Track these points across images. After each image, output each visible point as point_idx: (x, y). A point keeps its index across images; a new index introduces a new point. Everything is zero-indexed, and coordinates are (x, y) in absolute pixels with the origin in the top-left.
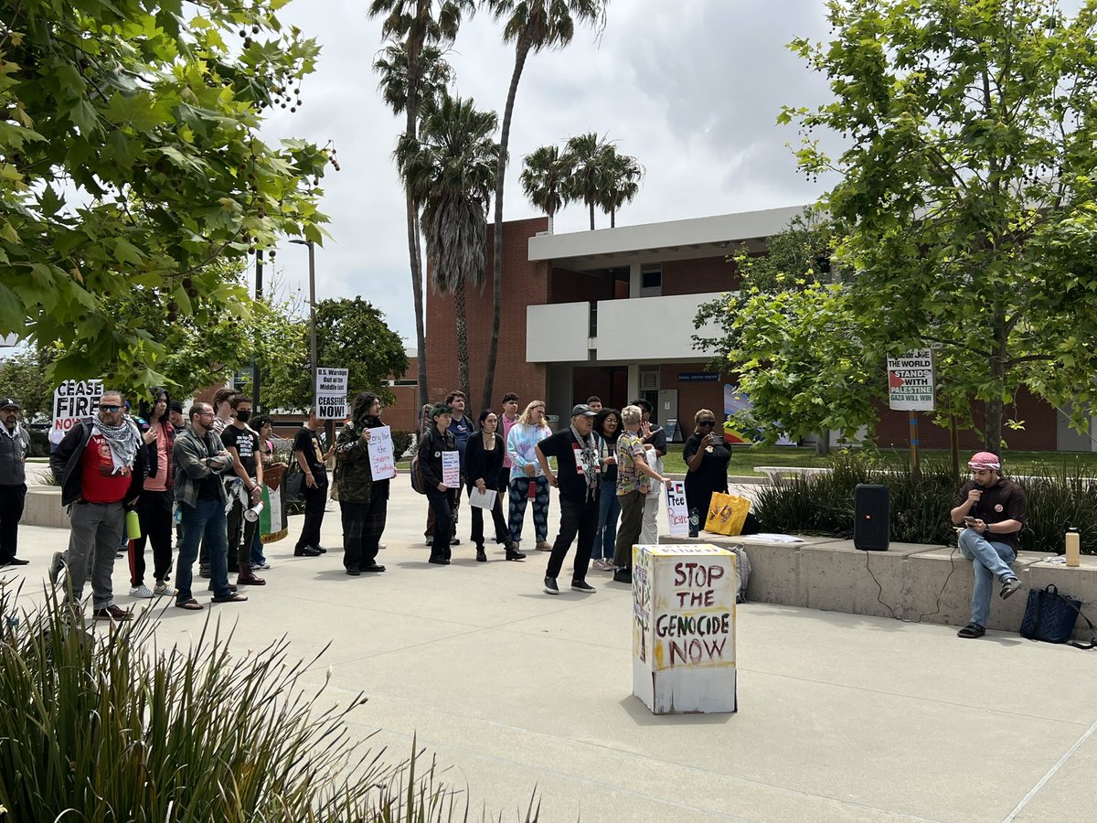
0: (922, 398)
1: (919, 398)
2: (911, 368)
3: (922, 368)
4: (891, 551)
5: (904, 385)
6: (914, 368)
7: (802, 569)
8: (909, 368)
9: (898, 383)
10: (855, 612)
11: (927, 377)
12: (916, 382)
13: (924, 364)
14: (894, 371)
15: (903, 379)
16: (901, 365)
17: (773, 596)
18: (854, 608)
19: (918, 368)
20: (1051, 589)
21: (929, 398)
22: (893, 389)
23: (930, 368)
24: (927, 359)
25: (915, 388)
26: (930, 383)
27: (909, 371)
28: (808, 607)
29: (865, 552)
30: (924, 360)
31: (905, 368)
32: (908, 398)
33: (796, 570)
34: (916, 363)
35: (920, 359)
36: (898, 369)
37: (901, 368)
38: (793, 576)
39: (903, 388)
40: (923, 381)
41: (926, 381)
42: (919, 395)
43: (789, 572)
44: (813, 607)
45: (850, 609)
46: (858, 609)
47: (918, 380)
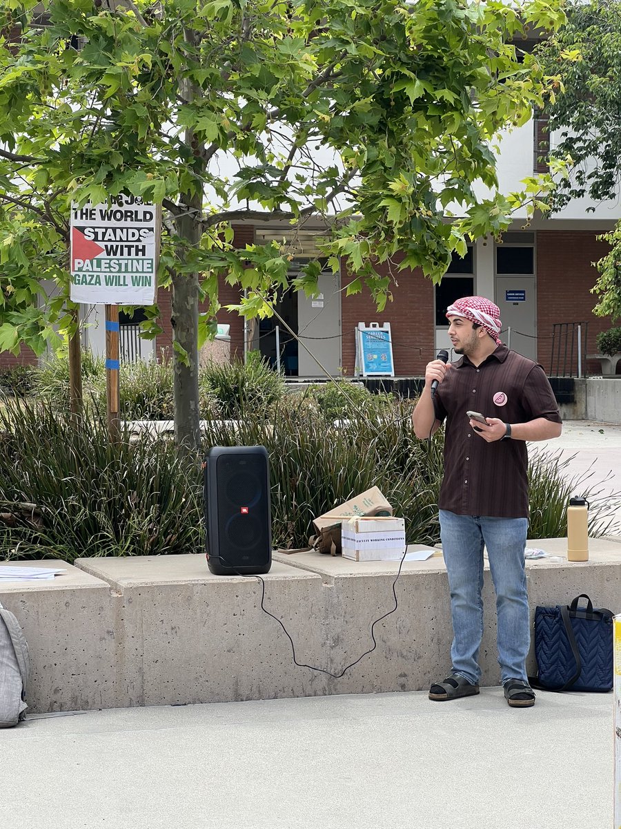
0: (135, 282)
1: (129, 281)
2: (117, 224)
3: (138, 224)
4: (276, 572)
5: (103, 255)
6: (122, 224)
7: (129, 629)
8: (113, 223)
9: (89, 252)
10: (238, 698)
11: (144, 242)
12: (126, 250)
13: (140, 216)
14: (82, 229)
15: (102, 245)
16: (98, 216)
17: (66, 697)
18: (236, 691)
19: (129, 223)
20: (583, 604)
21: (147, 282)
22: (78, 263)
23: (152, 224)
24: (148, 208)
25: (123, 262)
26: (151, 252)
27: (114, 230)
28: (143, 705)
29: (253, 579)
30: (141, 208)
31: (106, 223)
32: (109, 282)
33: (116, 634)
34: (126, 215)
35: (133, 207)
36: (89, 223)
37: (98, 222)
38: (110, 645)
39: (99, 261)
40: (137, 250)
41: (143, 250)
42: (128, 276)
43: (102, 639)
44: (158, 704)
45: (230, 693)
46: (244, 691)
47: (129, 247)
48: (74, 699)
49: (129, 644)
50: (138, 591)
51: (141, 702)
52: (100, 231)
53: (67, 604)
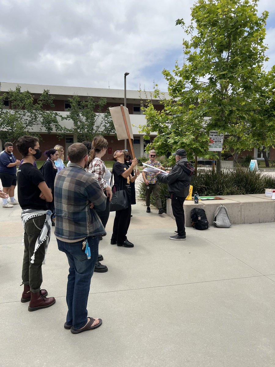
0: (219, 147)
1: (218, 147)
2: (217, 137)
3: (220, 137)
5: (214, 142)
7: (243, 210)
8: (216, 137)
11: (221, 140)
14: (211, 138)
15: (214, 141)
16: (214, 136)
19: (219, 137)
21: (221, 147)
22: (210, 144)
23: (223, 137)
24: (222, 134)
25: (217, 144)
26: (222, 142)
31: (215, 137)
32: (215, 147)
33: (241, 211)
37: (214, 137)
38: (240, 213)
39: (213, 143)
41: (221, 142)
42: (218, 146)
43: (238, 212)
44: (247, 223)
45: (258, 222)
46: (261, 221)
47: (219, 141)
48: (234, 222)
49: (243, 213)
50: (244, 203)
51: (244, 223)
52: (214, 138)
53: (233, 206)
